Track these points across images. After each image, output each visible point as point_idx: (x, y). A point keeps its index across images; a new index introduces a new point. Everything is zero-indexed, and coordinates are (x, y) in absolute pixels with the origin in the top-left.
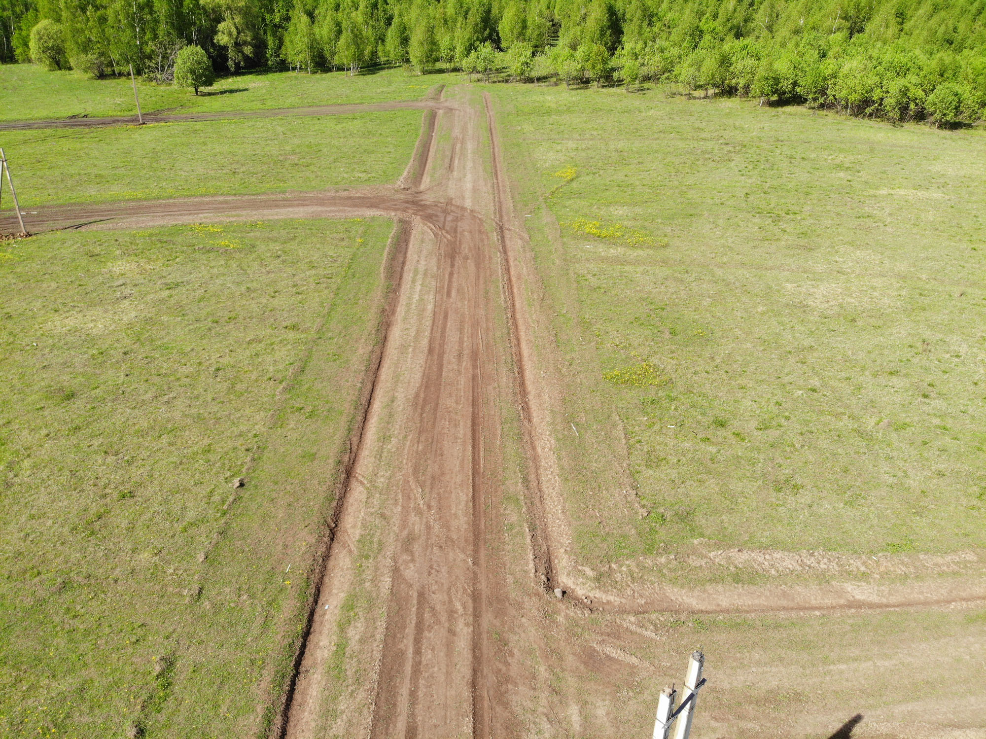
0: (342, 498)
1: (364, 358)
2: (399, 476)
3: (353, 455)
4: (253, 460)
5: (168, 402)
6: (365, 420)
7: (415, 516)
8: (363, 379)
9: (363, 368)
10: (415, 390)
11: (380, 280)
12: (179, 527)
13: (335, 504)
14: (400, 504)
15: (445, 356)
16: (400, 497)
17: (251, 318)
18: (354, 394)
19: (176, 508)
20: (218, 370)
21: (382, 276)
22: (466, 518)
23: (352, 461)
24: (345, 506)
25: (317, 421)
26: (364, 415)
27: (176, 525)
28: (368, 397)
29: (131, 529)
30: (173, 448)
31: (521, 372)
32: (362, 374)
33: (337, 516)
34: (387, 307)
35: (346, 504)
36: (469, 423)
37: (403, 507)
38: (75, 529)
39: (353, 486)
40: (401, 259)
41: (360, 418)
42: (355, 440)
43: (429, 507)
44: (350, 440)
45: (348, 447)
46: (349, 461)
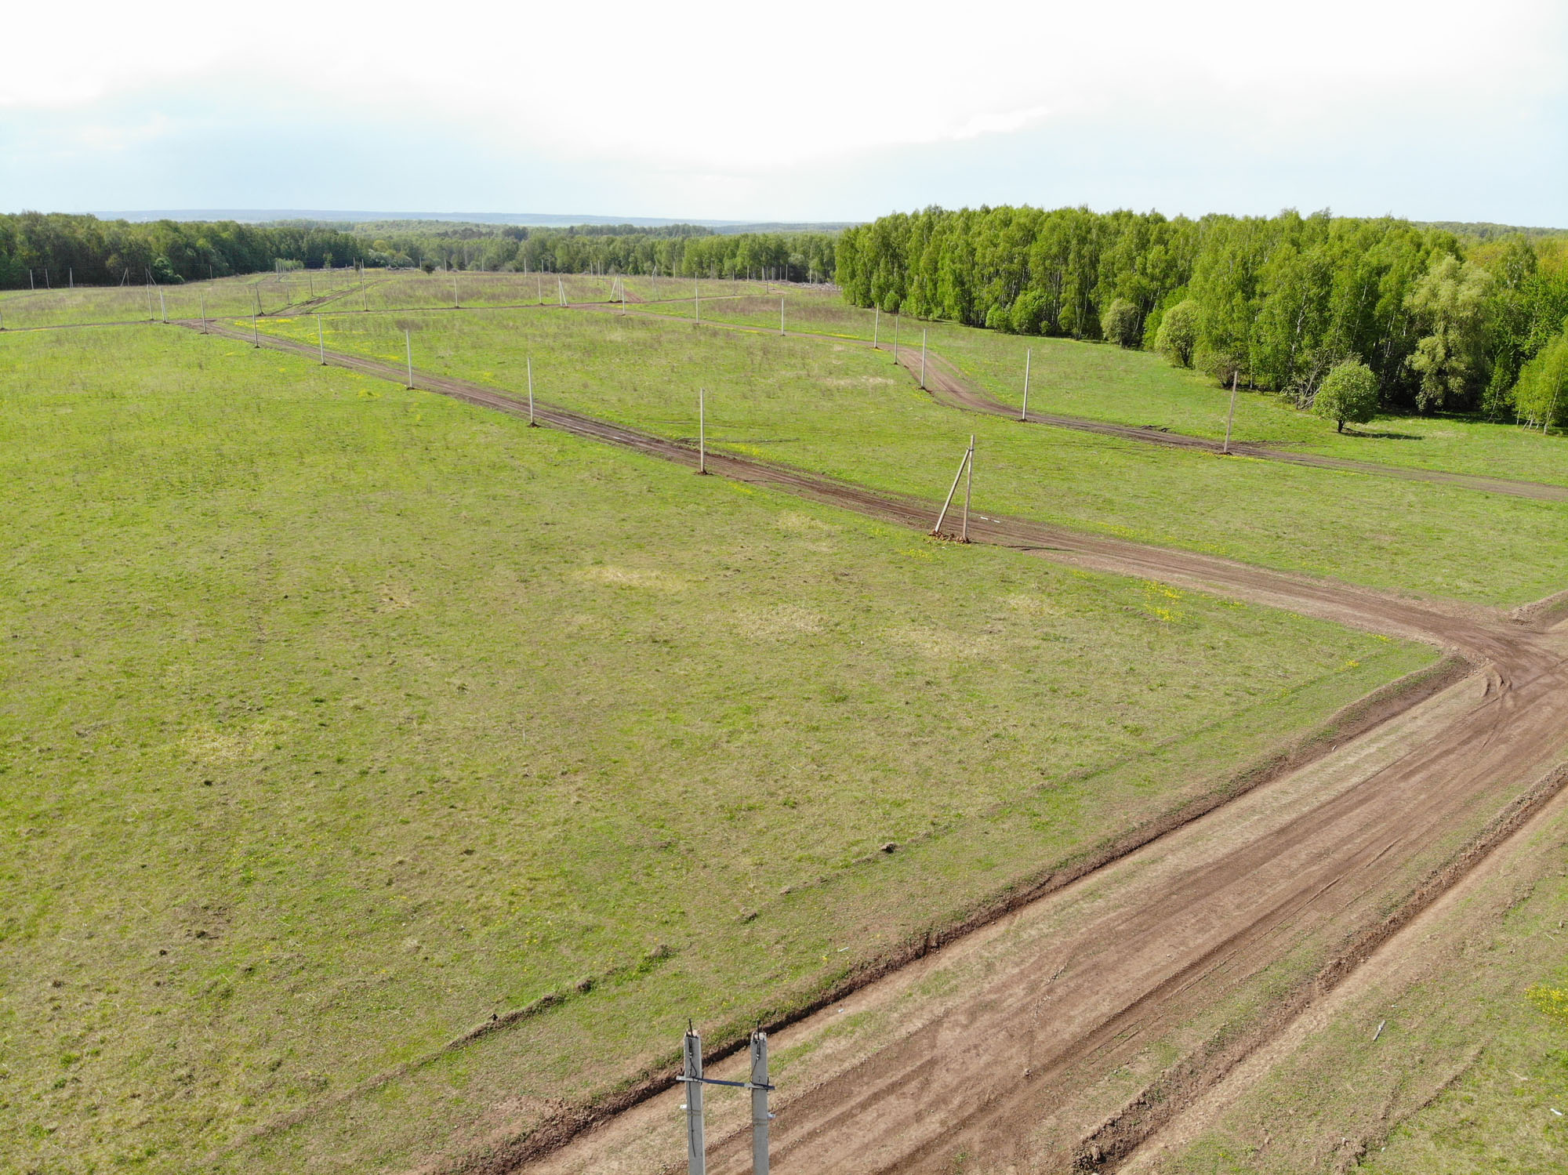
0: (973, 927)
1: (1180, 800)
2: (1057, 941)
3: (1040, 893)
4: (928, 835)
5: (914, 744)
6: (1102, 865)
7: (1024, 988)
8: (1149, 822)
9: (1163, 810)
10: (1202, 863)
11: (1321, 722)
13: (959, 925)
14: (1023, 967)
15: (1298, 846)
18: (1115, 831)
20: (997, 736)
21: (1332, 717)
22: (1078, 1030)
23: (1030, 897)
24: (969, 935)
26: (1104, 860)
27: (798, 850)
28: (1134, 845)
29: (762, 832)
30: (871, 786)
32: (1155, 816)
33: (946, 940)
34: (1292, 757)
35: (973, 934)
37: (1022, 972)
39: (1001, 923)
41: (1093, 860)
42: (1059, 879)
43: (1050, 991)
44: (1052, 876)
45: (1042, 880)
46: (1025, 896)
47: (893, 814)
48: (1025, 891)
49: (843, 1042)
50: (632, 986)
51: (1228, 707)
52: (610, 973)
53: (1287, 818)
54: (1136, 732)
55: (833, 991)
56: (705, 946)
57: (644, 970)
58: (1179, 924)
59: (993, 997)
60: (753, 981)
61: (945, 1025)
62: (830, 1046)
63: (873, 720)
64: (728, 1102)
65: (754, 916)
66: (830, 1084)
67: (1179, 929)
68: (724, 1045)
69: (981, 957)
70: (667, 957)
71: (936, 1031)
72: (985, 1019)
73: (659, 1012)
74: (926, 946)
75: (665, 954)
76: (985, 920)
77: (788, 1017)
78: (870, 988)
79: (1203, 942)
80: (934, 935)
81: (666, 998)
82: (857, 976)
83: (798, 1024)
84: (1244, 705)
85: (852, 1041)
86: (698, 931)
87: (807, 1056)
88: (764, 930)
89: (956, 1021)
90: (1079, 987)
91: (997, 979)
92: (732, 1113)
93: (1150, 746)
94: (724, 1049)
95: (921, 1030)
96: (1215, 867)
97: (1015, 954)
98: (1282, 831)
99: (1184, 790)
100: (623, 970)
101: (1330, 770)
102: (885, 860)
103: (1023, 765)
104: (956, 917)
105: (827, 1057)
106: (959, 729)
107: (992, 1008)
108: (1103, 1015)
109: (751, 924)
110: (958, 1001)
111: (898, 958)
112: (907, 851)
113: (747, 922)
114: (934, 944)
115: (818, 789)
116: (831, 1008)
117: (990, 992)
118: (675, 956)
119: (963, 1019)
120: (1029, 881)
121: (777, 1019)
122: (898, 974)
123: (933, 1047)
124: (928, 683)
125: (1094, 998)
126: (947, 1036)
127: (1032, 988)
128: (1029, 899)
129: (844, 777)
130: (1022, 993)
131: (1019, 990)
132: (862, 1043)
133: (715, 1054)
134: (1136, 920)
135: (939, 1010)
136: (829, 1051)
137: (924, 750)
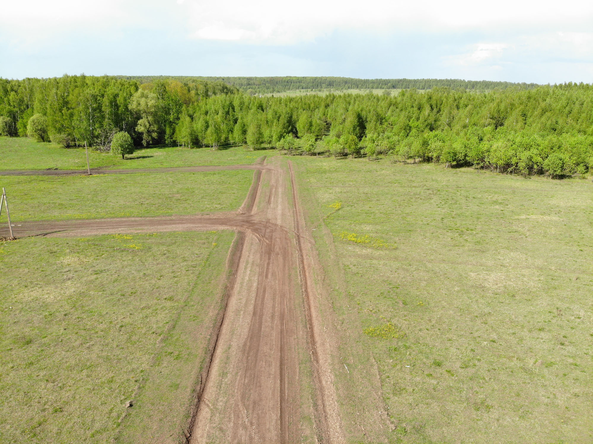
0: (195, 416)
1: (213, 319)
2: (232, 401)
3: (203, 385)
4: (139, 388)
5: (89, 348)
6: (211, 361)
7: (242, 430)
8: (211, 333)
9: (212, 326)
10: (244, 340)
11: (225, 268)
12: (89, 433)
13: (190, 420)
14: (232, 421)
15: (264, 317)
16: (233, 416)
17: (145, 293)
18: (205, 343)
19: (89, 420)
20: (122, 326)
21: (227, 265)
22: (276, 432)
23: (202, 390)
24: (196, 422)
25: (181, 361)
26: (211, 358)
27: (87, 432)
28: (214, 345)
29: (59, 434)
30: (89, 379)
31: (312, 328)
32: (211, 329)
33: (191, 429)
34: (229, 285)
35: (197, 420)
36: (278, 364)
37: (234, 424)
38: (24, 432)
39: (202, 408)
40: (239, 255)
41: (208, 360)
42: (204, 375)
43: (252, 424)
44: (201, 375)
45: (200, 380)
46: (200, 390)
47: (114, 387)
51: (192, 275)
53: (251, 308)
54: (171, 299)
58: (261, 367)
63: (56, 345)
67: (263, 369)
69: (214, 428)
74: (187, 438)
76: (195, 411)
79: (274, 369)
80: (186, 432)
84: (197, 272)
90: (258, 414)
91: (229, 433)
93: (182, 303)
96: (249, 338)
97: (224, 418)
98: (255, 313)
99: (211, 314)
101: (245, 284)
102: (133, 412)
103: (145, 334)
104: (187, 416)
106: (102, 331)
108: (277, 420)
112: (138, 401)
114: (189, 435)
115: (66, 395)
120: (197, 383)
124: (65, 315)
125: (267, 416)
127: (245, 428)
129: (71, 382)
130: (244, 432)
131: (241, 431)
134: (248, 375)
137: (96, 348)
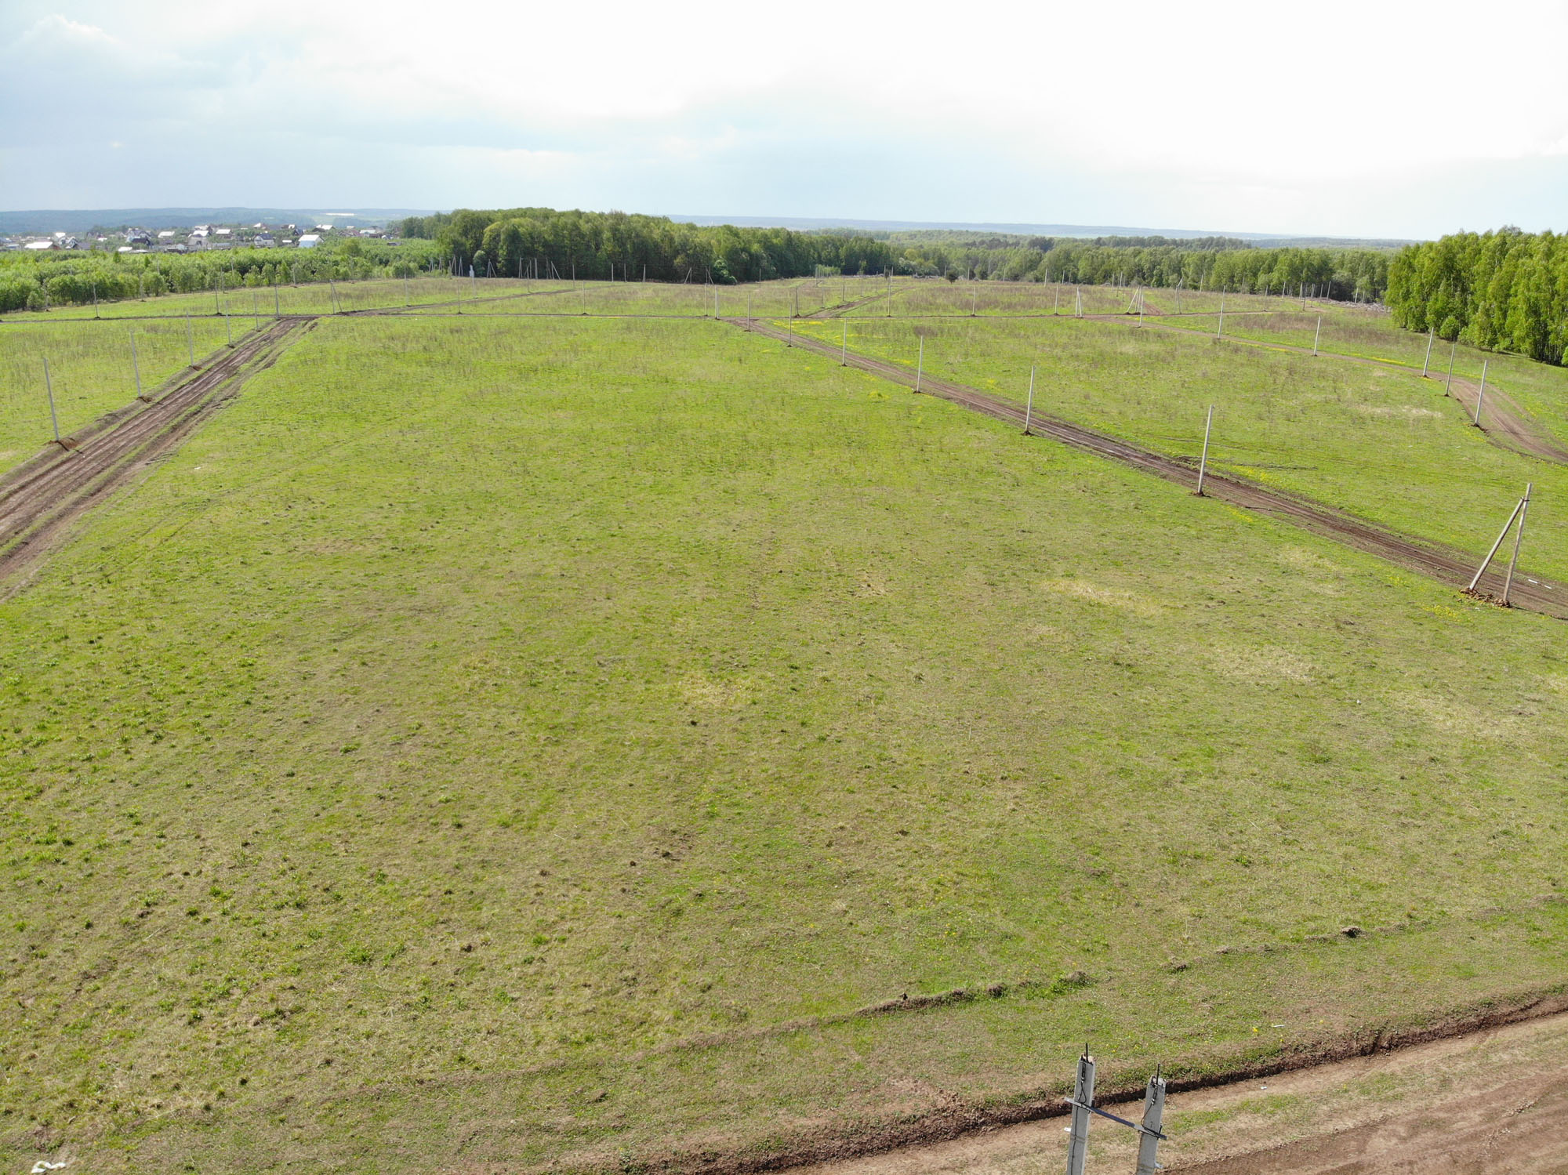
0: (1436, 1036)
2: (1532, 1071)
3: (1523, 1015)
4: (1402, 928)
7: (1480, 1115)
12: (1243, 915)
13: (1418, 1030)
14: (1485, 1091)
16: (1496, 1086)
19: (1266, 902)
20: (1505, 833)
23: (1511, 1018)
24: (1429, 1045)
25: (1534, 952)
30: (1342, 861)
33: (1404, 1042)
35: (1433, 1044)
37: (1482, 1097)
39: (1469, 1039)
42: (1550, 1005)
43: (1510, 1125)
44: (1539, 1000)
45: (1528, 1003)
46: (1505, 1015)
47: (1363, 896)
48: (1505, 1010)
49: (1260, 1121)
50: (1043, 1003)
52: (1023, 985)
55: (1258, 1066)
56: (1125, 985)
57: (1058, 992)
59: (1442, 1115)
60: (1171, 1033)
61: (1380, 1132)
62: (1243, 1121)
64: (1124, 1146)
65: (1183, 968)
66: (1237, 1159)
68: (1130, 1088)
70: (1084, 984)
71: (1369, 1135)
72: (1428, 1137)
73: (1066, 1037)
74: (1375, 1044)
75: (1082, 981)
76: (1450, 1032)
77: (1203, 1079)
78: (1301, 1073)
80: (1388, 1035)
81: (1076, 1024)
82: (1288, 1056)
83: (1213, 1089)
85: (1270, 1122)
86: (1120, 967)
87: (1217, 1125)
88: (1192, 984)
89: (1394, 1130)
90: (1547, 1127)
92: (1126, 1159)
94: (1128, 1093)
95: (1352, 1130)
97: (1478, 1075)
100: (1037, 986)
103: (1532, 871)
104: (1416, 1020)
105: (1239, 1131)
106: (1461, 818)
107: (1439, 1127)
109: (1179, 974)
110: (1400, 1110)
111: (1340, 1049)
112: (1372, 939)
113: (1174, 972)
114: (1385, 1044)
115: (1279, 853)
116: (1253, 1083)
117: (1440, 1109)
118: (1092, 985)
119: (1402, 1131)
120: (1512, 1000)
121: (1190, 1077)
122: (1336, 1066)
123: (1361, 1151)
126: (1379, 1144)
127: (1491, 1117)
128: (1510, 1021)
129: (1312, 846)
130: (1478, 1119)
131: (1475, 1116)
132: (1281, 1127)
133: (1117, 1095)
135: (1376, 1115)
136: (1243, 1126)
